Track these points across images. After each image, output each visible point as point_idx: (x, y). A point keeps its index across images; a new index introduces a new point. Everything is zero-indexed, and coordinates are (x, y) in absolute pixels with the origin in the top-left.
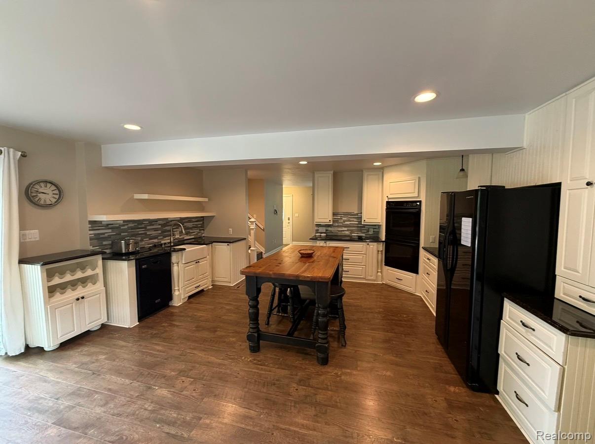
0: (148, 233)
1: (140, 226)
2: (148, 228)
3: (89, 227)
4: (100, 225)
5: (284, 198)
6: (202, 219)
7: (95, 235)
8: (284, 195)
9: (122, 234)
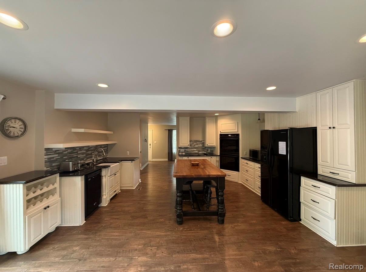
0: (79, 156)
1: (74, 152)
2: (79, 152)
3: (45, 153)
4: (52, 151)
5: (149, 131)
6: (107, 145)
7: (48, 159)
8: (149, 130)
9: (64, 158)
